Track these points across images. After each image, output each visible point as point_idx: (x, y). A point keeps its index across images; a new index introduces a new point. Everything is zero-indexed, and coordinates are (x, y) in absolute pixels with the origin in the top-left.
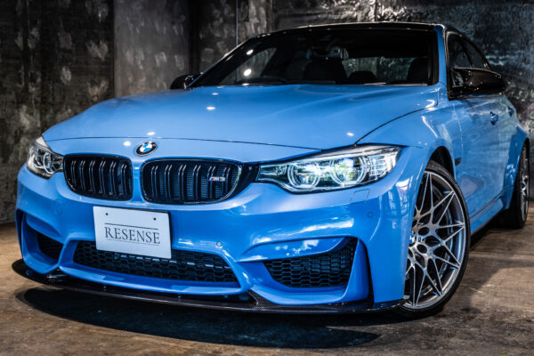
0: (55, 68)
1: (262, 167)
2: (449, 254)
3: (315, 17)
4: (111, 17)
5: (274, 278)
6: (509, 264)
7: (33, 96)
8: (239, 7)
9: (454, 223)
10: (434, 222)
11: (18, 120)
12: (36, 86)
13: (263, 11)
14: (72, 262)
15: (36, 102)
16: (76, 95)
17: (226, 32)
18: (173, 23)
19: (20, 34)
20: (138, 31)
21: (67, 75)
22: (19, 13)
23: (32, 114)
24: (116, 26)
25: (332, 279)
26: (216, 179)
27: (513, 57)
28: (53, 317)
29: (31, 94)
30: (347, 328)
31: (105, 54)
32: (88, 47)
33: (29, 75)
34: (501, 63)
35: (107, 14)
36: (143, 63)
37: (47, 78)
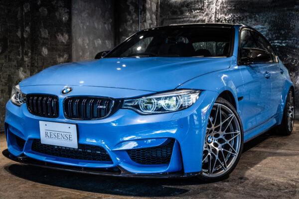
0: (38, 48)
1: (125, 101)
2: (231, 148)
3: (182, 20)
4: (70, 20)
5: (132, 159)
6: (274, 154)
7: (26, 63)
8: (141, 14)
9: (234, 131)
10: (222, 131)
11: (18, 75)
12: (28, 58)
13: (154, 17)
14: (30, 150)
15: (28, 66)
16: (50, 62)
17: (134, 28)
18: (105, 23)
19: (19, 30)
20: (85, 27)
21: (45, 51)
22: (19, 19)
23: (25, 72)
24: (73, 25)
25: (162, 160)
26: (101, 107)
27: (290, 42)
28: (20, 179)
29: (25, 62)
30: (173, 187)
31: (66, 40)
32: (57, 37)
33: (24, 51)
34: (284, 45)
35: (68, 19)
36: (88, 45)
37: (34, 53)
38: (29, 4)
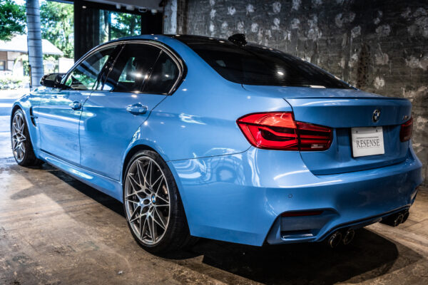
32: (407, 61)
38: (359, 27)
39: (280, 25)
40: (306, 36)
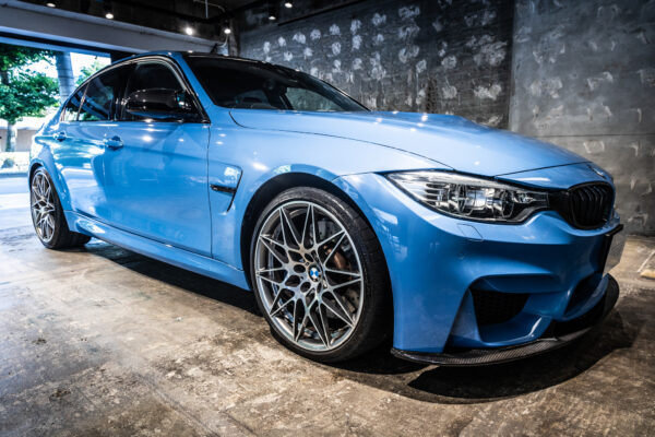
31: (497, 93)
36: (559, 91)
38: (424, 61)
39: (341, 67)
40: (369, 76)
